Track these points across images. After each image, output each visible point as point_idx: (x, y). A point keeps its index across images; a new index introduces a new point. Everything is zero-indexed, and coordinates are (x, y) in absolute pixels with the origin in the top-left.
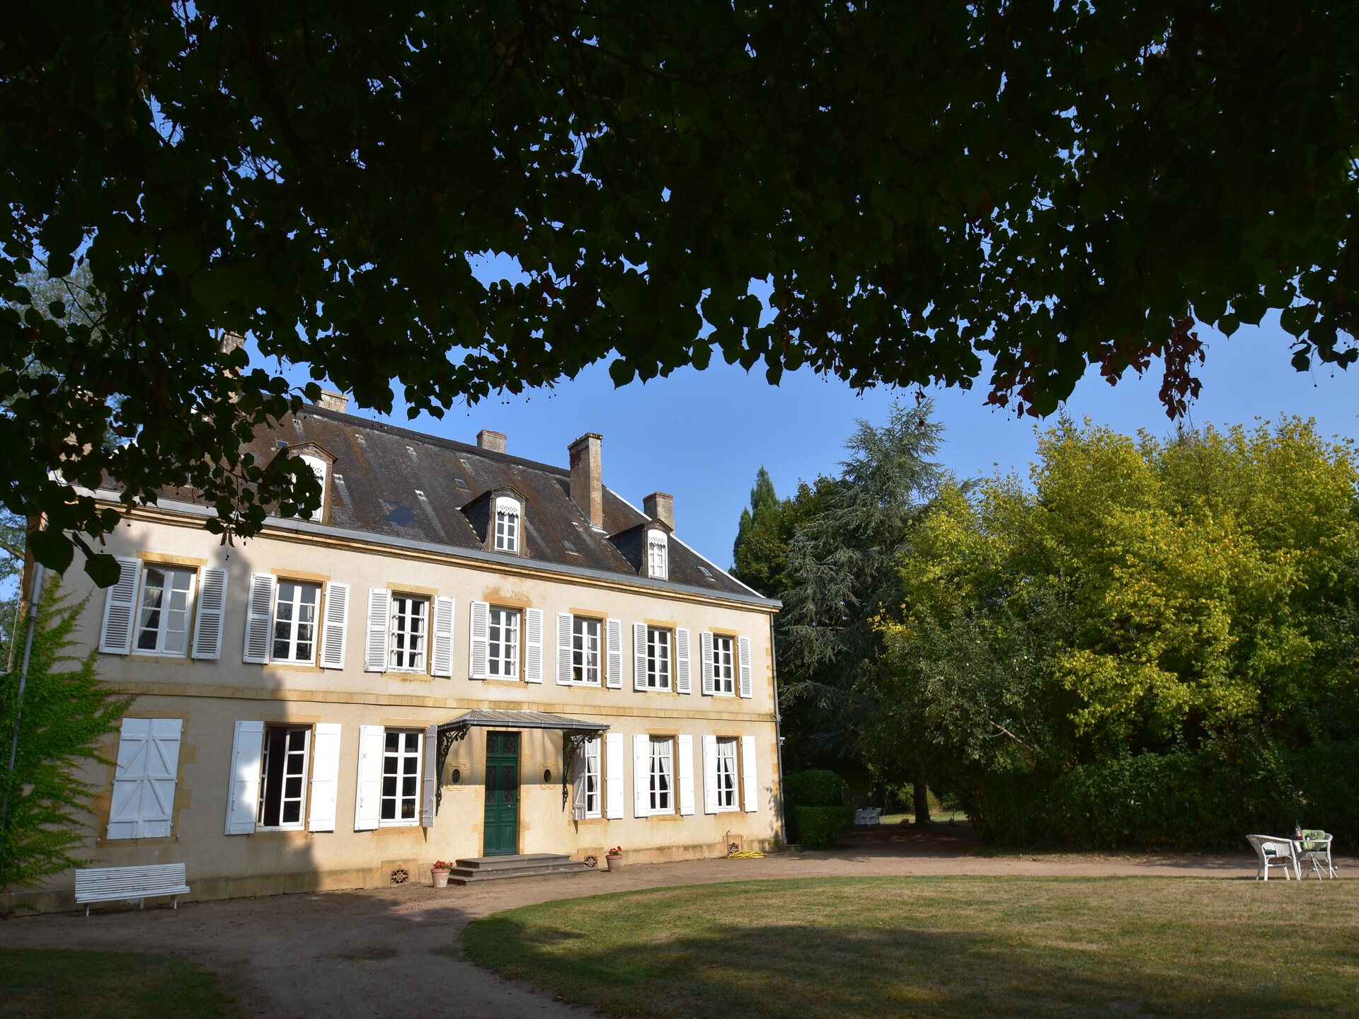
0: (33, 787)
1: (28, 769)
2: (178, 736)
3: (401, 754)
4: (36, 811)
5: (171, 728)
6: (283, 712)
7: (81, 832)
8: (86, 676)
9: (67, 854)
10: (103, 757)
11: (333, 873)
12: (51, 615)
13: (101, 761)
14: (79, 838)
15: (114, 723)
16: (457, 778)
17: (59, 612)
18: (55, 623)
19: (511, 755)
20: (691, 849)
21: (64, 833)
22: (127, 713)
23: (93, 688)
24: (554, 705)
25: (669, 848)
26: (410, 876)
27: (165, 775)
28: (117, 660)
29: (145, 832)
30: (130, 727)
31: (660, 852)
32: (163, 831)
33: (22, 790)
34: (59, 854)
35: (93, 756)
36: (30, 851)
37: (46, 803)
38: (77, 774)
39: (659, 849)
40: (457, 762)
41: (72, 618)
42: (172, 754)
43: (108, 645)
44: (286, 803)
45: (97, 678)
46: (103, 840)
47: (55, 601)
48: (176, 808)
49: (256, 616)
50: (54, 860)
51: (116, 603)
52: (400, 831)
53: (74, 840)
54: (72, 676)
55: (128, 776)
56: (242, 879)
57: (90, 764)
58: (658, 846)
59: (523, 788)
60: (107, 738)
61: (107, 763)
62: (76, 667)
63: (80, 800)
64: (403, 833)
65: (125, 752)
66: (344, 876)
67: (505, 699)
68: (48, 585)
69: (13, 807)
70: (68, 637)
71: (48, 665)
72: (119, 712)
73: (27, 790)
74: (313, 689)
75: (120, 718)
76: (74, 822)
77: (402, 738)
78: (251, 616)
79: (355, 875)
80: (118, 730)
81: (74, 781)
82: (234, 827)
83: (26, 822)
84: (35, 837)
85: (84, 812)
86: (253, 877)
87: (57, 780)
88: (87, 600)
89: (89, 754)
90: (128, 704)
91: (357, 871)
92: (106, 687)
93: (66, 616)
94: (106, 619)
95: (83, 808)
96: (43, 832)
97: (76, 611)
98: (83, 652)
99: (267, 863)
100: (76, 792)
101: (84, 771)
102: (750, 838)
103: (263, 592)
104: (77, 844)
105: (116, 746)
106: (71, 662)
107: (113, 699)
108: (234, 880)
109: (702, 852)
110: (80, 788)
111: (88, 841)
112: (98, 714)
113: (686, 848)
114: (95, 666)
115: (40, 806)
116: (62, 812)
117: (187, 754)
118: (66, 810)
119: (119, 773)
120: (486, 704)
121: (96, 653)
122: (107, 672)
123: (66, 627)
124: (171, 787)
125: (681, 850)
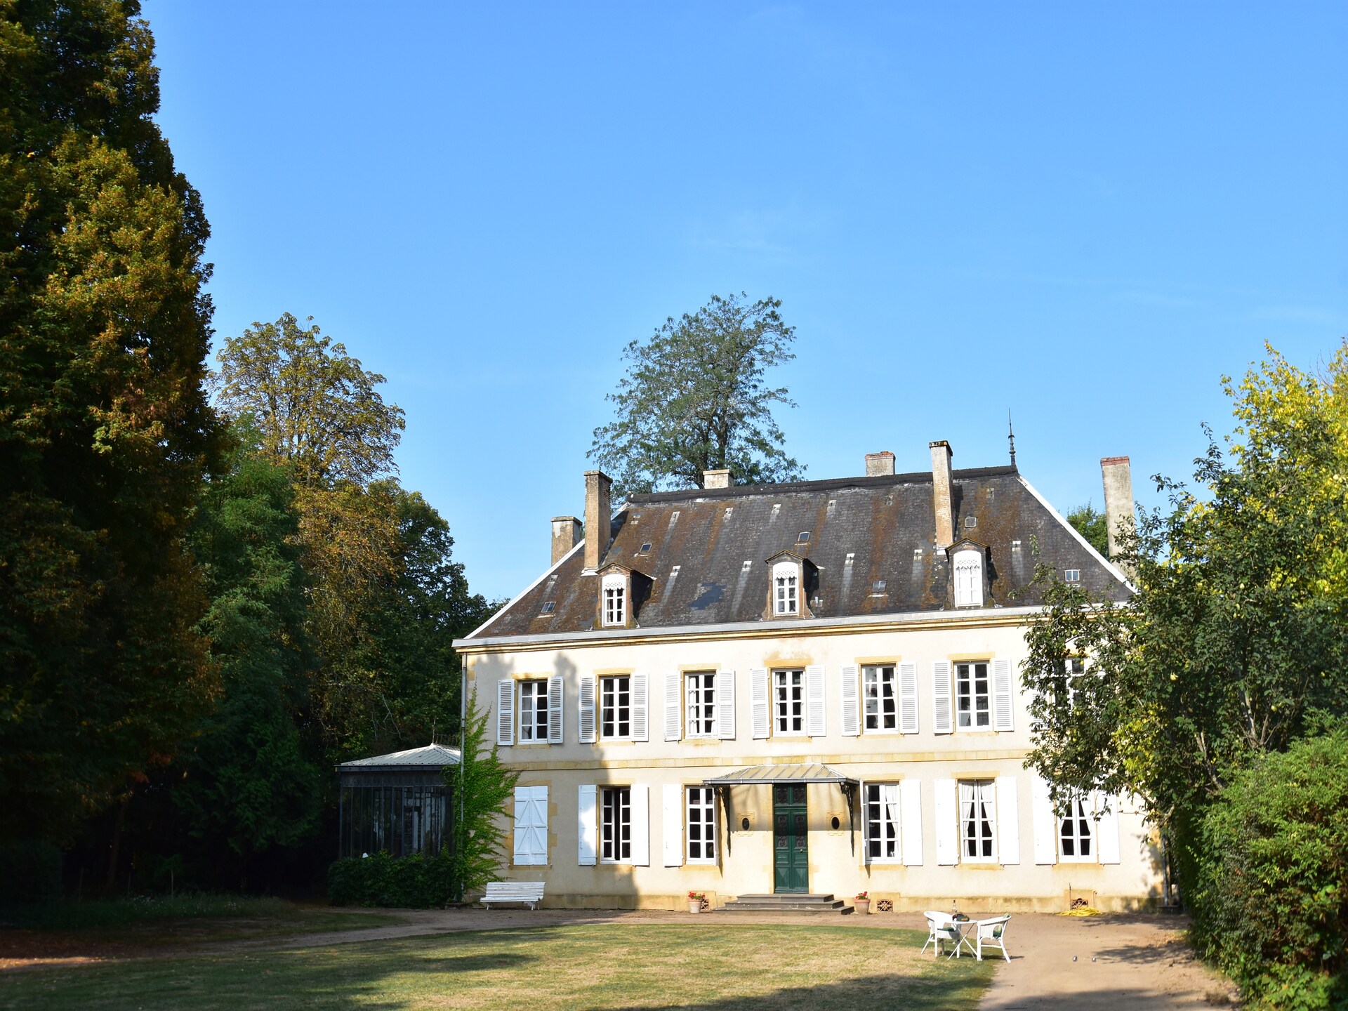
0: (474, 831)
1: (470, 821)
2: (546, 797)
3: (703, 806)
4: (477, 846)
5: (541, 792)
6: (607, 777)
7: (501, 860)
8: (493, 761)
9: (495, 873)
10: (507, 812)
11: (650, 897)
12: (473, 724)
13: (506, 815)
14: (499, 863)
15: (510, 791)
16: (746, 825)
17: (476, 722)
18: (475, 729)
19: (802, 805)
20: (1014, 902)
21: (492, 860)
22: (516, 783)
23: (497, 769)
24: (839, 756)
25: (984, 898)
26: (710, 904)
27: (541, 824)
28: (508, 749)
29: (532, 861)
30: (520, 792)
31: (971, 902)
32: (542, 860)
33: (469, 833)
34: (491, 874)
35: (502, 812)
36: (476, 870)
37: (482, 841)
38: (495, 824)
39: (970, 899)
40: (746, 812)
41: (483, 725)
42: (543, 809)
43: (502, 740)
44: (623, 844)
45: (499, 762)
46: (512, 866)
47: (473, 715)
48: (550, 845)
49: (585, 708)
50: (489, 876)
51: (504, 712)
52: (702, 868)
53: (496, 864)
54: (487, 762)
55: (521, 825)
56: (591, 896)
57: (500, 817)
58: (970, 895)
59: (810, 833)
60: (507, 800)
61: (510, 816)
62: (488, 756)
63: (498, 840)
64: (703, 869)
65: (518, 809)
66: (658, 900)
67: (788, 754)
68: (469, 706)
69: (466, 844)
70: (482, 737)
71: (474, 756)
72: (512, 783)
73: (472, 833)
74: (628, 758)
75: (513, 787)
76: (497, 854)
77: (703, 793)
78: (581, 707)
79: (666, 899)
80: (512, 794)
81: (494, 828)
82: (582, 861)
83: (472, 852)
84: (479, 862)
85: (501, 847)
86: (598, 895)
87: (486, 827)
88: (489, 712)
89: (499, 811)
90: (517, 777)
91: (669, 897)
92: (504, 767)
93: (480, 723)
94: (499, 724)
95: (500, 845)
96: (482, 859)
97: (484, 720)
98: (490, 746)
99: (606, 887)
100: (495, 835)
101: (498, 821)
102: (1108, 895)
103: (586, 688)
104: (499, 867)
105: (513, 804)
106: (485, 753)
107: (508, 775)
108: (586, 896)
109: (1030, 905)
110: (498, 832)
111: (505, 866)
112: (502, 785)
113: (1007, 900)
114: (497, 754)
115: (479, 843)
116: (490, 847)
117: (552, 810)
118: (492, 846)
119: (516, 823)
120: (770, 760)
121: (497, 747)
122: (504, 757)
123: (480, 731)
124: (545, 832)
125: (1001, 901)
